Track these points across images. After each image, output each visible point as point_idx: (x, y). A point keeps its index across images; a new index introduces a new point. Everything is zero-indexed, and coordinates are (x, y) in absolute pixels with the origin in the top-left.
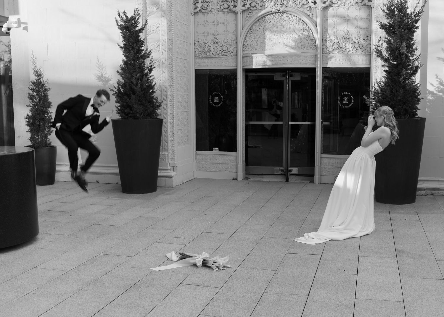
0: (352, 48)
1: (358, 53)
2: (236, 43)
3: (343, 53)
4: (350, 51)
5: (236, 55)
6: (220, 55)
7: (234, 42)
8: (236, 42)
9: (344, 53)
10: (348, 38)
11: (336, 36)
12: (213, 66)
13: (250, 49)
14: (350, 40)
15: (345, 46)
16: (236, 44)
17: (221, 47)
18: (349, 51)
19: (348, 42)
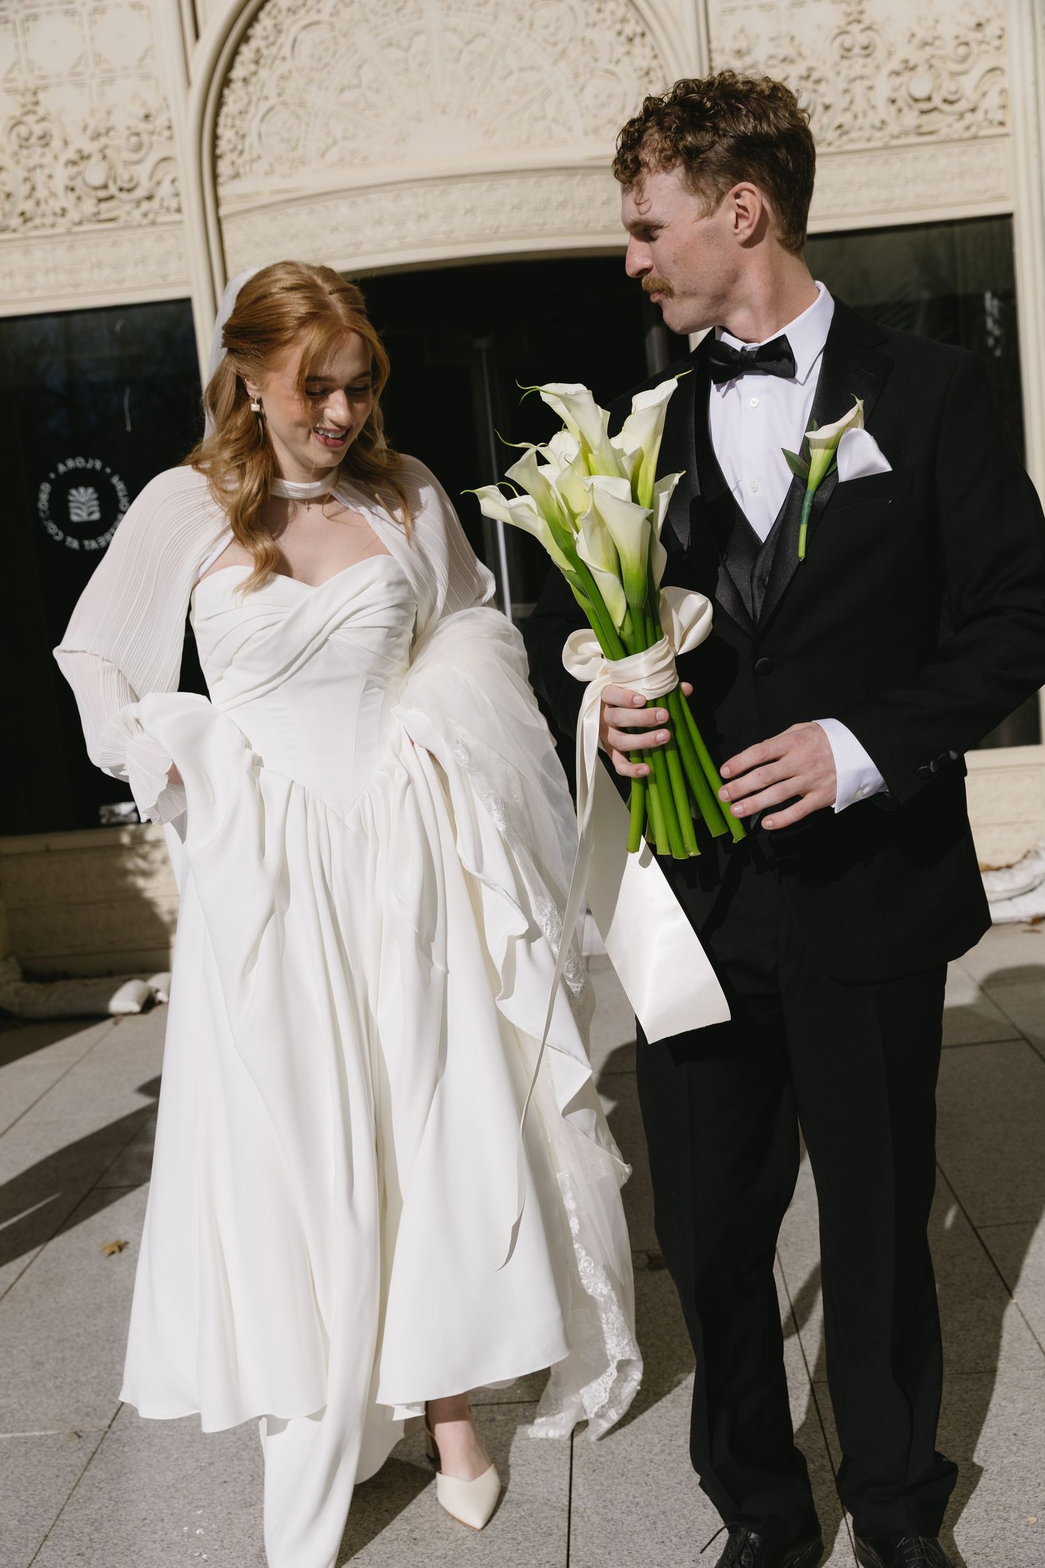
0: (893, 101)
1: (931, 133)
2: (167, 133)
3: (845, 138)
4: (883, 122)
5: (179, 210)
6: (74, 215)
7: (150, 127)
8: (169, 128)
9: (851, 141)
10: (862, 39)
11: (792, 38)
12: (39, 293)
13: (262, 166)
14: (880, 54)
15: (847, 98)
16: (171, 138)
17: (74, 163)
18: (878, 124)
19: (864, 66)
